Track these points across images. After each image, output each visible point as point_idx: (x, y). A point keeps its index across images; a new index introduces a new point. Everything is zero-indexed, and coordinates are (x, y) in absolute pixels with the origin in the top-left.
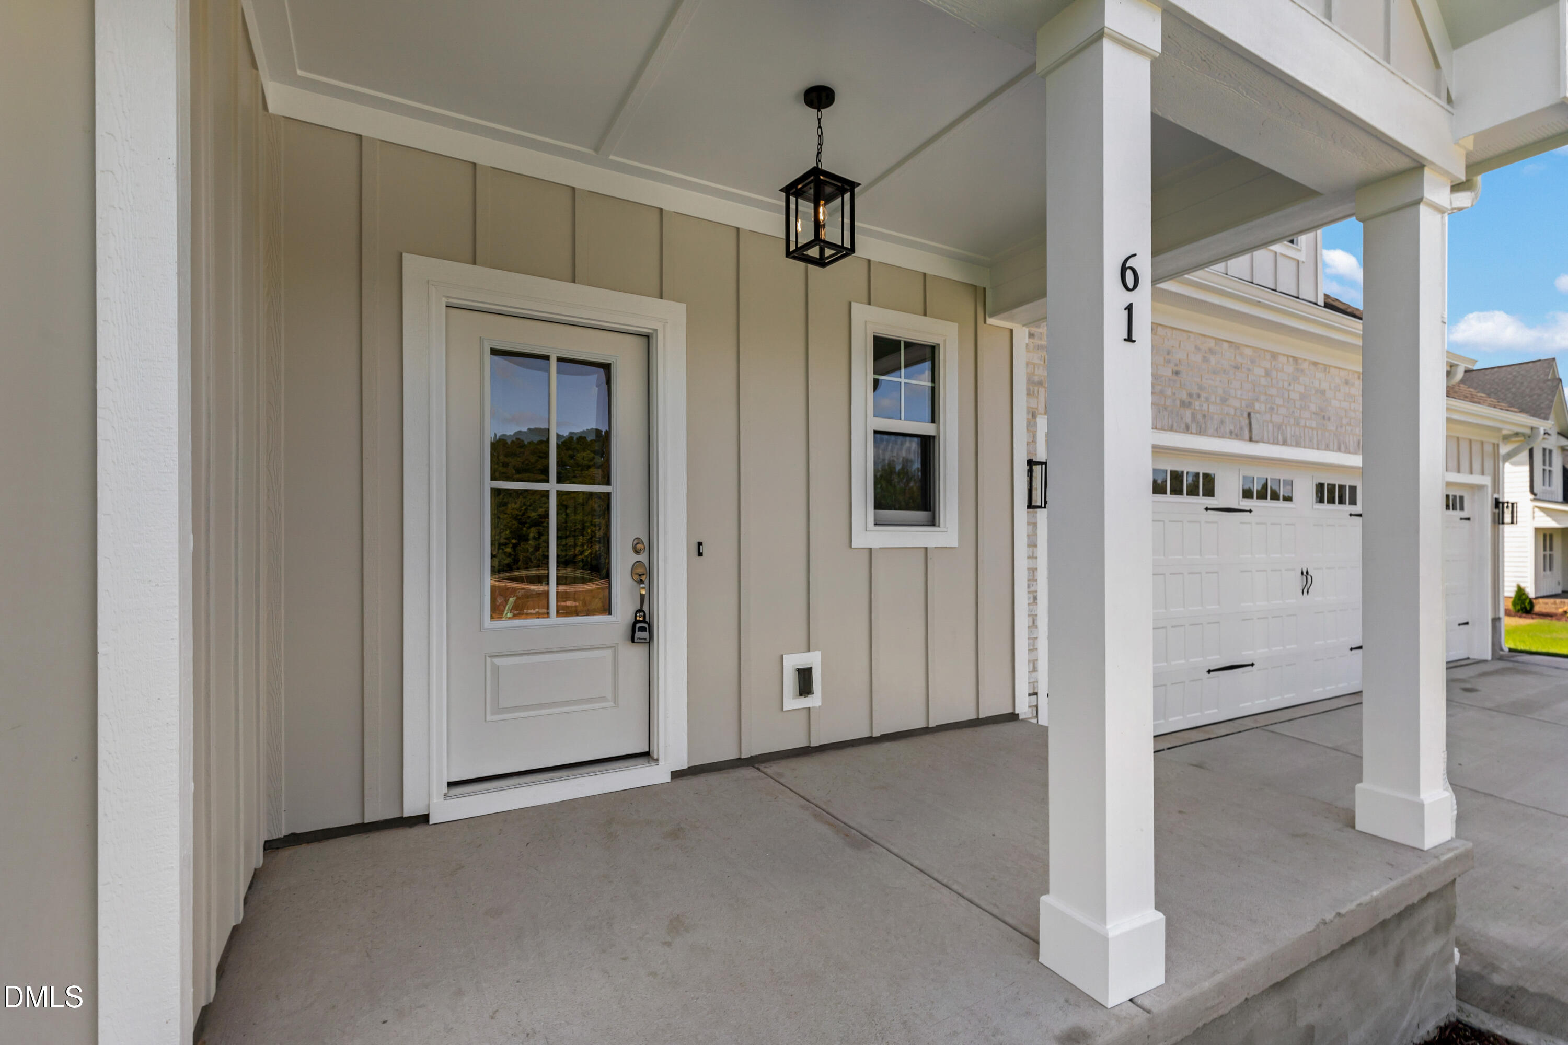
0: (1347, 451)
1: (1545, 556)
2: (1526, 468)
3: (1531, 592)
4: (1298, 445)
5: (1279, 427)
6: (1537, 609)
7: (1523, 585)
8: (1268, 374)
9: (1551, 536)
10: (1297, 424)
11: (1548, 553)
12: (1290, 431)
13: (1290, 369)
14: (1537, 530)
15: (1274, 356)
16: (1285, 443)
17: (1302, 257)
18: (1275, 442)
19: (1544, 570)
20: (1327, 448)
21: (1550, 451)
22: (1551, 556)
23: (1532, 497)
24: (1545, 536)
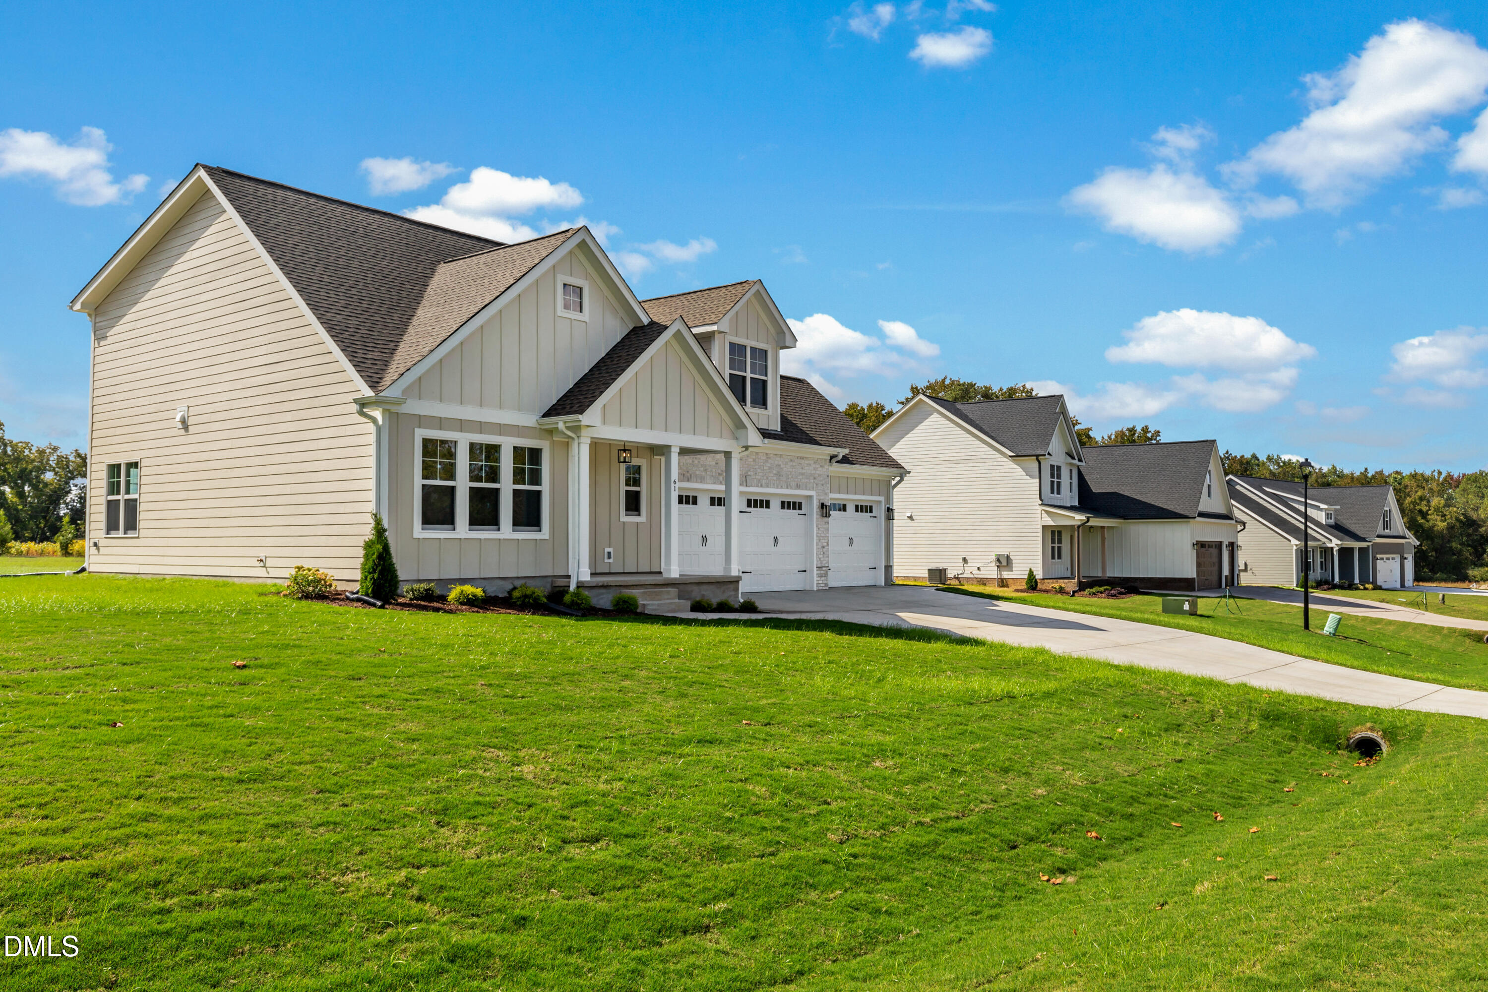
0: (791, 488)
1: (1053, 548)
2: (1037, 480)
3: (1039, 574)
4: (767, 487)
5: (759, 480)
6: (1040, 586)
7: (1033, 569)
8: (754, 460)
9: (1060, 533)
10: (767, 478)
11: (1056, 545)
12: (764, 482)
13: (764, 458)
14: (1044, 527)
15: (757, 453)
16: (761, 486)
17: (770, 413)
18: (757, 486)
19: (1053, 558)
20: (782, 487)
21: (1059, 468)
22: (1059, 548)
23: (1040, 502)
24: (1053, 532)
